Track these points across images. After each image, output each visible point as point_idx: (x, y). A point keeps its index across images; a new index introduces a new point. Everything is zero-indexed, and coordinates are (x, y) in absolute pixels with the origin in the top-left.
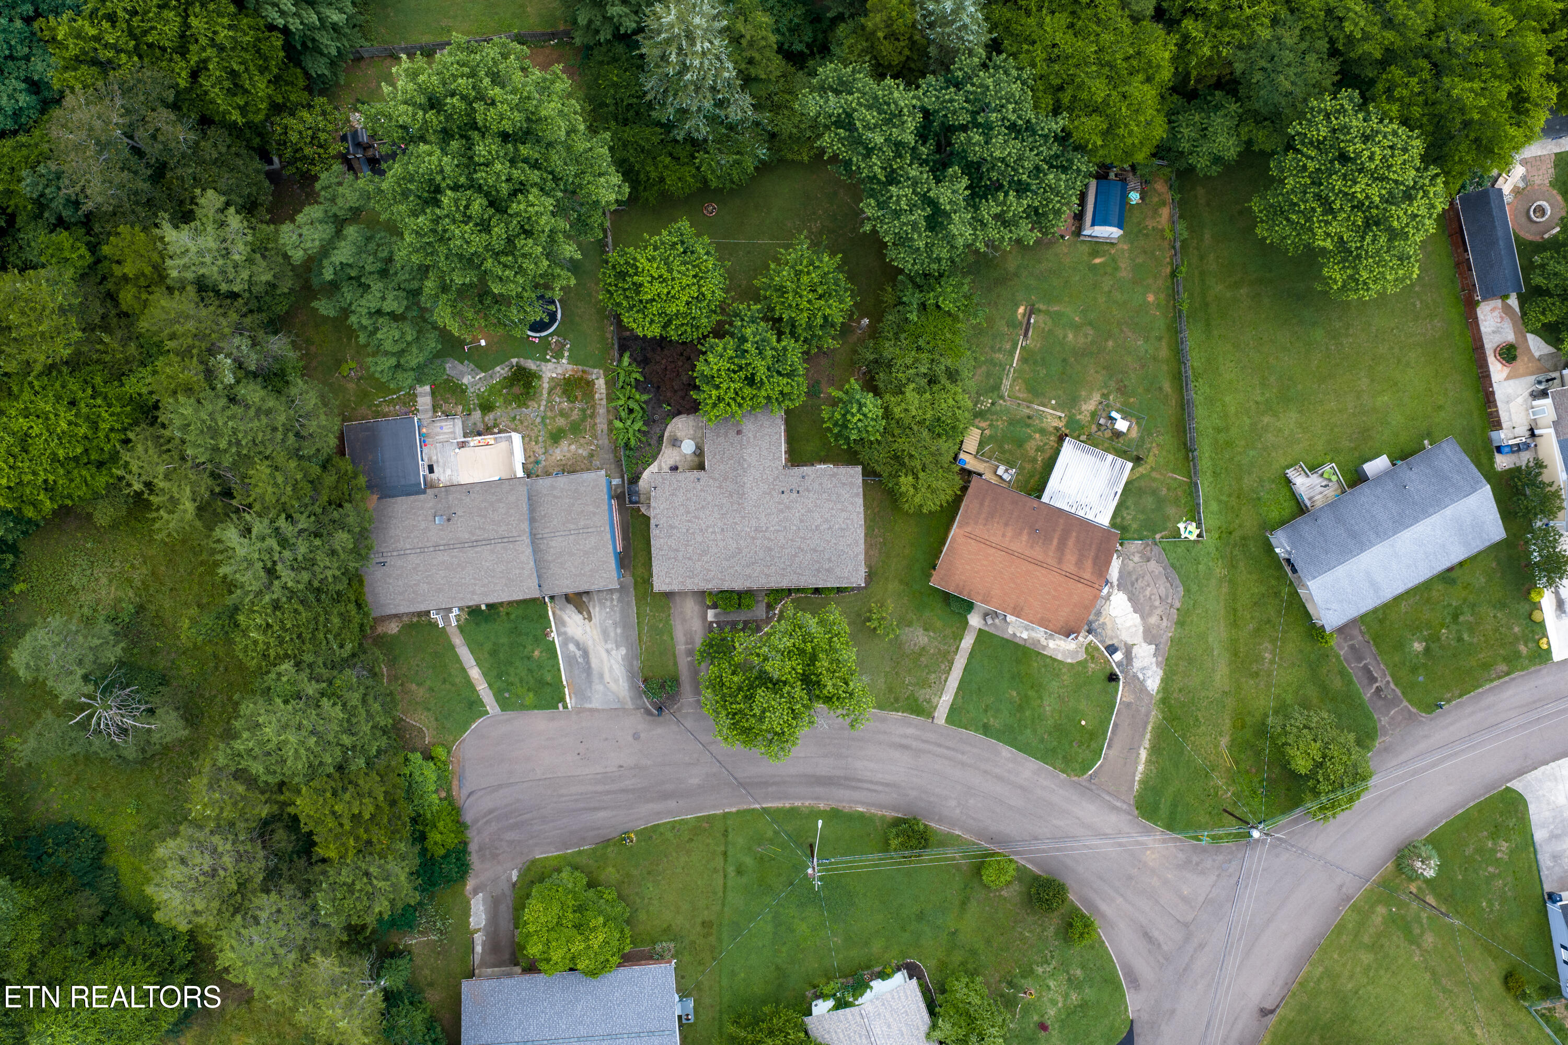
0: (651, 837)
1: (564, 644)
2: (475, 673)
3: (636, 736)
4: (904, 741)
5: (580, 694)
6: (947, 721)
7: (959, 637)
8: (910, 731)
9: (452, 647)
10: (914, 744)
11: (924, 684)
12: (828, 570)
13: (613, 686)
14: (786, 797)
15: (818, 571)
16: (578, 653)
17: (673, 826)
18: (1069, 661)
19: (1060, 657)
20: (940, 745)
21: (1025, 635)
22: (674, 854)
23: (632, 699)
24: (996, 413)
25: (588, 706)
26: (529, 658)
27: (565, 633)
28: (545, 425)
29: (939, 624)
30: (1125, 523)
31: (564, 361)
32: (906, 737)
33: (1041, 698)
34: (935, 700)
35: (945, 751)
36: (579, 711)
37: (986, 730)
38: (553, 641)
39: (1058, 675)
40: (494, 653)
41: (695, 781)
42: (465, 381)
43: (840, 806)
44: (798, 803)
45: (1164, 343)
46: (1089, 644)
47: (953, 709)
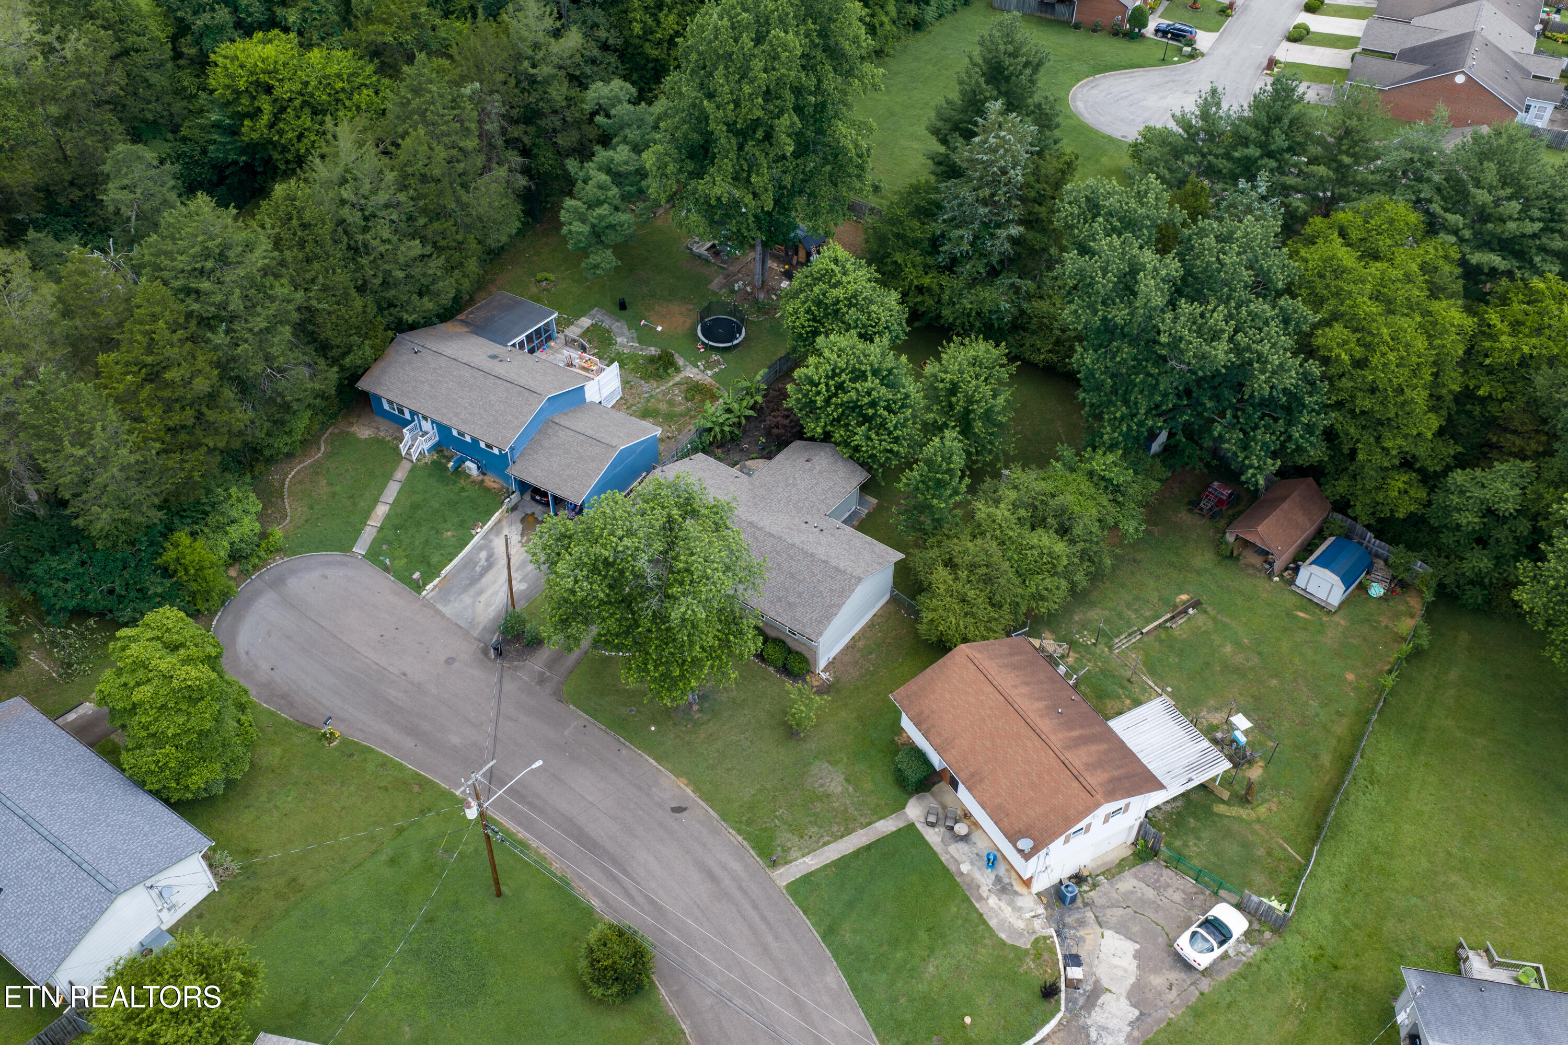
0: (351, 755)
1: (479, 548)
2: (381, 510)
3: (450, 661)
4: (718, 871)
5: (445, 592)
6: (788, 886)
7: (881, 815)
8: (735, 865)
9: (388, 477)
10: (727, 882)
11: (799, 830)
12: (789, 604)
13: (480, 607)
14: (528, 825)
15: (780, 599)
16: (483, 562)
17: (385, 763)
18: (1003, 936)
19: (993, 923)
20: (756, 908)
21: (965, 868)
22: (352, 788)
23: (485, 629)
24: (1092, 654)
25: (440, 606)
26: (437, 532)
27: (491, 541)
28: (649, 401)
29: (868, 786)
30: (1186, 852)
31: (709, 372)
32: (724, 867)
33: (932, 950)
34: (794, 854)
35: (757, 919)
36: (428, 605)
37: (829, 933)
38: (473, 536)
39: (975, 943)
40: (416, 507)
41: (456, 740)
42: (619, 340)
43: (576, 883)
44: (534, 843)
45: (1345, 721)
46: (1045, 938)
47: (807, 879)
